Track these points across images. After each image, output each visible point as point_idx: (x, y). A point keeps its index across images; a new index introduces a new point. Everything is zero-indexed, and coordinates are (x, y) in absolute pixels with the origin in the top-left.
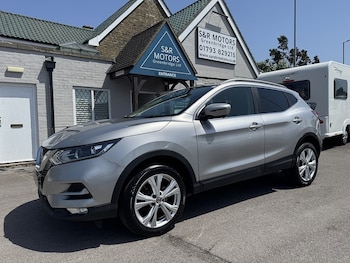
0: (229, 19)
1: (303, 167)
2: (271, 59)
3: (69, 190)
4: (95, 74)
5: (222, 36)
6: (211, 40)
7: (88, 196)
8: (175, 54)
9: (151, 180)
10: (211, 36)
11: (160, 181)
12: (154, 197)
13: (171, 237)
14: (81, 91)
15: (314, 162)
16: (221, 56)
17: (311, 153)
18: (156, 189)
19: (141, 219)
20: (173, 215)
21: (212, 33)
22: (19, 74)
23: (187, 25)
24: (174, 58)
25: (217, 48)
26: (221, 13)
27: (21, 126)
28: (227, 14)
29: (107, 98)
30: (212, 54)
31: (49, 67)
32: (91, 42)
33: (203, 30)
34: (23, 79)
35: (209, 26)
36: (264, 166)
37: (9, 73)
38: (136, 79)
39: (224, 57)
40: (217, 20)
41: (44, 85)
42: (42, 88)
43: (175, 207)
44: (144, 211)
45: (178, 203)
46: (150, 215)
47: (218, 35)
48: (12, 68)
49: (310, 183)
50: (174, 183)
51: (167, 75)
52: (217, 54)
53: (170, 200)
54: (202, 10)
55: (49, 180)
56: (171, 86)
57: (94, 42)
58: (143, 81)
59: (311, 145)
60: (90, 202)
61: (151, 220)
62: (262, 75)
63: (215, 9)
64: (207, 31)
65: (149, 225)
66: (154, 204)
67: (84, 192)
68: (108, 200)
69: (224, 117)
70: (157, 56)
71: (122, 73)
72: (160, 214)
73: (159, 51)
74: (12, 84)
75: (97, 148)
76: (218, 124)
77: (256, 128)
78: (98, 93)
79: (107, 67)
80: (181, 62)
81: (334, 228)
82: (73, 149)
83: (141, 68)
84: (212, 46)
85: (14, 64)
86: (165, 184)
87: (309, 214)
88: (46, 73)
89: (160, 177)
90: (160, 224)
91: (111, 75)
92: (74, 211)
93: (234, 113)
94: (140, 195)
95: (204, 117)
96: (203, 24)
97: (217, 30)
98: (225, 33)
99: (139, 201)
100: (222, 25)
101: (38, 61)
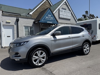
0: (69, 6)
1: (85, 49)
2: (83, 17)
3: (15, 54)
4: (30, 22)
5: (67, 11)
6: (63, 12)
7: (20, 56)
8: (52, 17)
9: (37, 52)
10: (63, 11)
11: (40, 52)
12: (38, 57)
13: (43, 68)
14: (26, 27)
15: (89, 48)
16: (66, 17)
17: (88, 45)
18: (39, 55)
19: (34, 63)
20: (44, 62)
21: (63, 10)
22: (9, 23)
23: (56, 8)
24: (52, 18)
25: (65, 15)
26: (66, 5)
27: (10, 36)
28: (68, 5)
29: (33, 29)
30: (64, 16)
31: (17, 21)
32: (30, 14)
33: (61, 10)
34: (10, 24)
35: (63, 8)
36: (72, 49)
37: (7, 23)
38: (41, 24)
39: (67, 17)
40: (65, 7)
41: (16, 25)
42: (15, 26)
43: (44, 60)
44: (35, 61)
45: (46, 59)
46: (37, 62)
47: (65, 11)
48: (7, 21)
49: (87, 54)
50: (44, 53)
51: (49, 22)
52: (65, 16)
53: (43, 58)
54: (60, 4)
55: (11, 51)
56: (51, 25)
57: (31, 13)
58: (43, 24)
59: (88, 43)
60: (20, 58)
61: (37, 63)
62: (78, 22)
63: (65, 4)
64: (62, 10)
65: (37, 65)
66: (38, 59)
67: (19, 55)
68: (25, 57)
69: (59, 35)
70: (47, 17)
71: (37, 22)
72: (40, 62)
73: (47, 16)
74: (8, 25)
75: (22, 43)
76: (58, 37)
77: (69, 38)
78: (31, 28)
79: (33, 20)
80: (54, 19)
81: (90, 67)
82: (17, 43)
83: (42, 21)
84: (64, 14)
85: (8, 20)
86: (41, 53)
87: (84, 63)
88: (17, 22)
89: (40, 51)
90: (40, 64)
91: (34, 22)
92: (16, 60)
93: (62, 34)
94: (34, 56)
95: (54, 35)
96: (61, 8)
97: (65, 9)
98: (67, 10)
99: (34, 58)
100: (67, 8)
101: (14, 19)
